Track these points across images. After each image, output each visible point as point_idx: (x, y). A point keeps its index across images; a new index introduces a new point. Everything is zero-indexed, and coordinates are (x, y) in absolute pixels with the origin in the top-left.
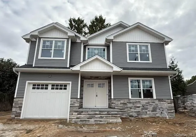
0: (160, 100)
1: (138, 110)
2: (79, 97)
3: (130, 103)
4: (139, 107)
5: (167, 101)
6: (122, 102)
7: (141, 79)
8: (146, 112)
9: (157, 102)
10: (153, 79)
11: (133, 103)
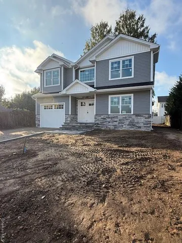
0: (137, 115)
1: (115, 123)
2: (70, 114)
3: (109, 118)
4: (116, 121)
5: (144, 115)
6: (102, 117)
7: (121, 96)
8: (123, 126)
9: (134, 117)
10: (133, 94)
11: (112, 118)
